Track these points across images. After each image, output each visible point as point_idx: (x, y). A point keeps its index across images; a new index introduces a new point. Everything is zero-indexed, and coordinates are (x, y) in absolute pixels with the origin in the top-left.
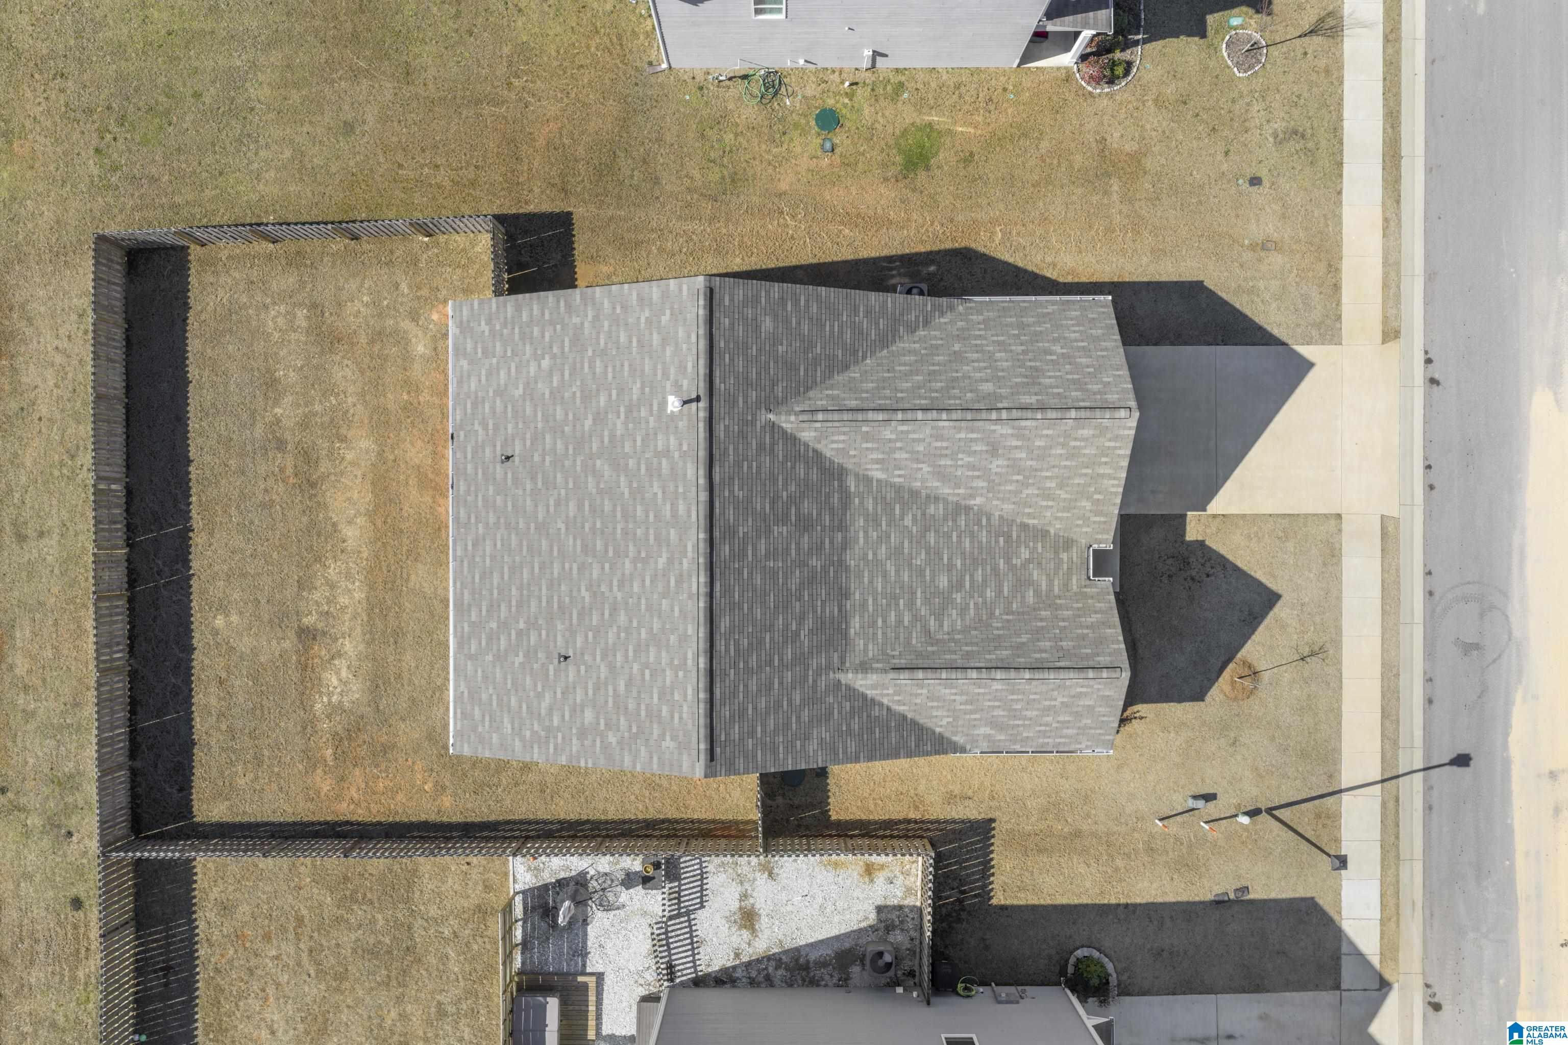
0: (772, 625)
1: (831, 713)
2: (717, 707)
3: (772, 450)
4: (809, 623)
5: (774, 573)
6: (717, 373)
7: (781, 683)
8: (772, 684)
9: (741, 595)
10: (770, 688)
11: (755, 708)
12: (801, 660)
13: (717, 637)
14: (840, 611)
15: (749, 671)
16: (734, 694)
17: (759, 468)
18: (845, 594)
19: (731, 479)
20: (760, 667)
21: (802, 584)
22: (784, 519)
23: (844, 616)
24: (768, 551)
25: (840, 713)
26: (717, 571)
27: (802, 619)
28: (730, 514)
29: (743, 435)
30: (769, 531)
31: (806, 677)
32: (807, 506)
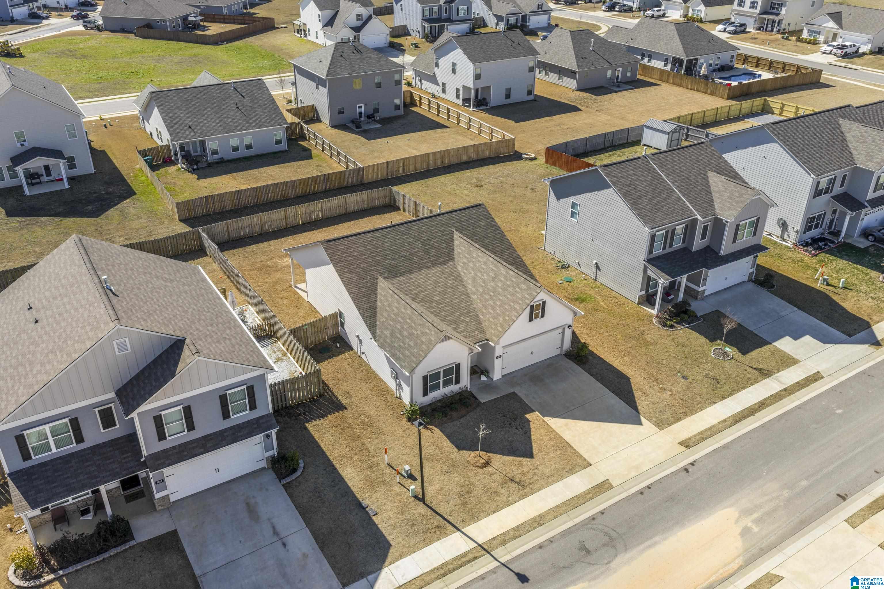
0: (385, 250)
1: (363, 279)
2: (346, 239)
3: (444, 235)
4: (393, 262)
5: (404, 246)
6: (456, 213)
7: (366, 258)
8: (364, 255)
9: (390, 238)
10: (362, 255)
11: (352, 252)
12: (378, 263)
13: (371, 233)
14: (403, 272)
15: (365, 246)
16: (354, 244)
17: (436, 232)
18: (410, 272)
19: (427, 225)
20: (368, 250)
21: (406, 256)
22: (424, 244)
23: (403, 274)
24: (410, 242)
25: (365, 282)
26: (394, 228)
27: (393, 259)
28: (415, 228)
29: (443, 225)
30: (417, 241)
31: (372, 266)
32: (433, 252)
